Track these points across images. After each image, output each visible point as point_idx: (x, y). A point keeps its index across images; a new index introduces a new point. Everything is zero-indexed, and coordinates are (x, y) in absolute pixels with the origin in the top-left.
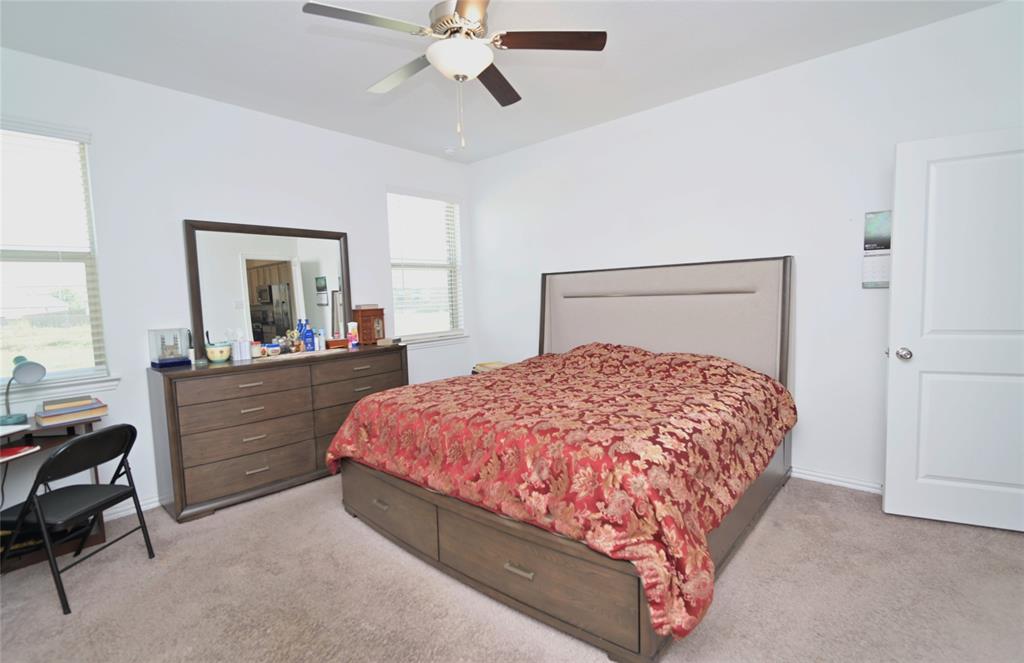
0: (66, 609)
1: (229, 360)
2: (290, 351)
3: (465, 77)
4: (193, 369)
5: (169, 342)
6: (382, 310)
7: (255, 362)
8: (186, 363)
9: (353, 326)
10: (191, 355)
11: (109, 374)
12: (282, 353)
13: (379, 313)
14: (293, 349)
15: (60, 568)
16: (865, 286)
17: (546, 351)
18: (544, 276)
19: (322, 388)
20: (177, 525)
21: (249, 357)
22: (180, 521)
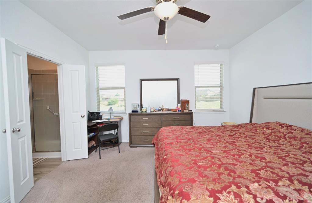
0: (100, 158)
1: (146, 112)
2: (161, 111)
4: (139, 113)
5: (135, 106)
6: (189, 101)
7: (151, 113)
8: (137, 111)
9: (179, 105)
10: (139, 110)
11: (126, 112)
12: (159, 111)
13: (188, 102)
14: (162, 110)
15: (101, 149)
17: (253, 122)
18: (254, 89)
19: (164, 122)
20: (129, 148)
21: (150, 111)
22: (131, 147)
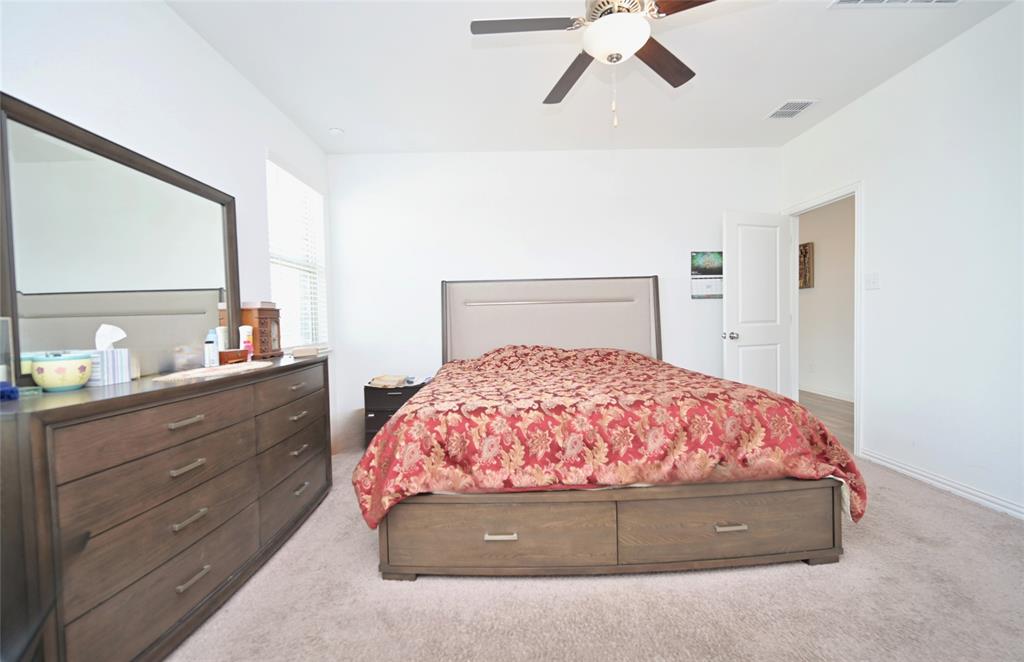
3: (619, 57)
9: (247, 331)
13: (275, 315)
16: (693, 297)
18: (444, 284)
21: (127, 378)
